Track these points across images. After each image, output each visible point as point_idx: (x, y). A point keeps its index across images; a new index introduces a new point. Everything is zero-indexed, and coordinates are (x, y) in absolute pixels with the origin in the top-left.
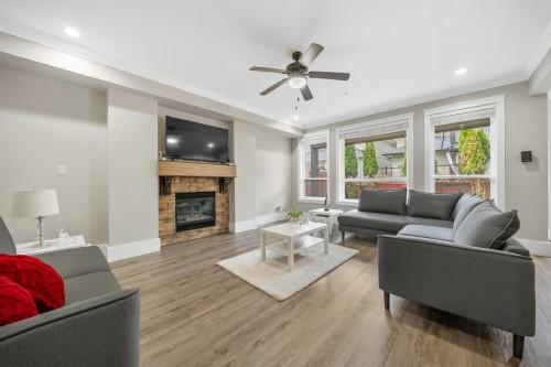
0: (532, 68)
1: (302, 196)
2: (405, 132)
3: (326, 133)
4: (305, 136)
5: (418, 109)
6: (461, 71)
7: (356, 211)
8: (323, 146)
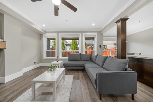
0: (102, 28)
1: (45, 57)
2: (78, 38)
3: (55, 34)
4: (47, 34)
5: (82, 32)
6: (93, 24)
7: (68, 61)
8: (54, 39)
